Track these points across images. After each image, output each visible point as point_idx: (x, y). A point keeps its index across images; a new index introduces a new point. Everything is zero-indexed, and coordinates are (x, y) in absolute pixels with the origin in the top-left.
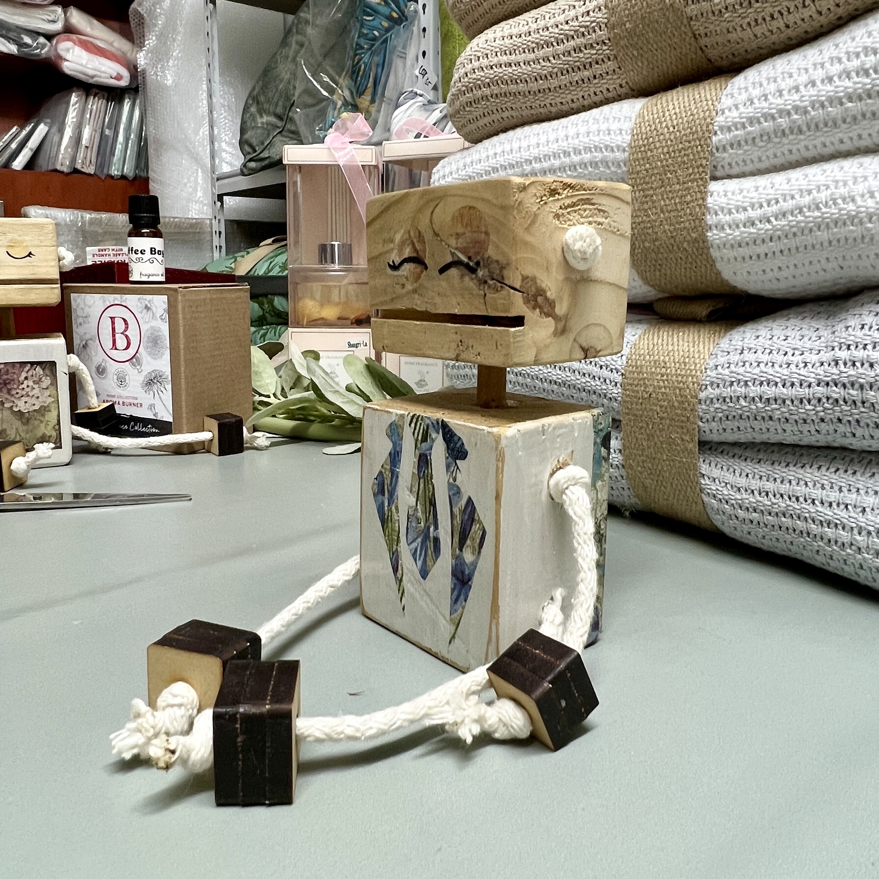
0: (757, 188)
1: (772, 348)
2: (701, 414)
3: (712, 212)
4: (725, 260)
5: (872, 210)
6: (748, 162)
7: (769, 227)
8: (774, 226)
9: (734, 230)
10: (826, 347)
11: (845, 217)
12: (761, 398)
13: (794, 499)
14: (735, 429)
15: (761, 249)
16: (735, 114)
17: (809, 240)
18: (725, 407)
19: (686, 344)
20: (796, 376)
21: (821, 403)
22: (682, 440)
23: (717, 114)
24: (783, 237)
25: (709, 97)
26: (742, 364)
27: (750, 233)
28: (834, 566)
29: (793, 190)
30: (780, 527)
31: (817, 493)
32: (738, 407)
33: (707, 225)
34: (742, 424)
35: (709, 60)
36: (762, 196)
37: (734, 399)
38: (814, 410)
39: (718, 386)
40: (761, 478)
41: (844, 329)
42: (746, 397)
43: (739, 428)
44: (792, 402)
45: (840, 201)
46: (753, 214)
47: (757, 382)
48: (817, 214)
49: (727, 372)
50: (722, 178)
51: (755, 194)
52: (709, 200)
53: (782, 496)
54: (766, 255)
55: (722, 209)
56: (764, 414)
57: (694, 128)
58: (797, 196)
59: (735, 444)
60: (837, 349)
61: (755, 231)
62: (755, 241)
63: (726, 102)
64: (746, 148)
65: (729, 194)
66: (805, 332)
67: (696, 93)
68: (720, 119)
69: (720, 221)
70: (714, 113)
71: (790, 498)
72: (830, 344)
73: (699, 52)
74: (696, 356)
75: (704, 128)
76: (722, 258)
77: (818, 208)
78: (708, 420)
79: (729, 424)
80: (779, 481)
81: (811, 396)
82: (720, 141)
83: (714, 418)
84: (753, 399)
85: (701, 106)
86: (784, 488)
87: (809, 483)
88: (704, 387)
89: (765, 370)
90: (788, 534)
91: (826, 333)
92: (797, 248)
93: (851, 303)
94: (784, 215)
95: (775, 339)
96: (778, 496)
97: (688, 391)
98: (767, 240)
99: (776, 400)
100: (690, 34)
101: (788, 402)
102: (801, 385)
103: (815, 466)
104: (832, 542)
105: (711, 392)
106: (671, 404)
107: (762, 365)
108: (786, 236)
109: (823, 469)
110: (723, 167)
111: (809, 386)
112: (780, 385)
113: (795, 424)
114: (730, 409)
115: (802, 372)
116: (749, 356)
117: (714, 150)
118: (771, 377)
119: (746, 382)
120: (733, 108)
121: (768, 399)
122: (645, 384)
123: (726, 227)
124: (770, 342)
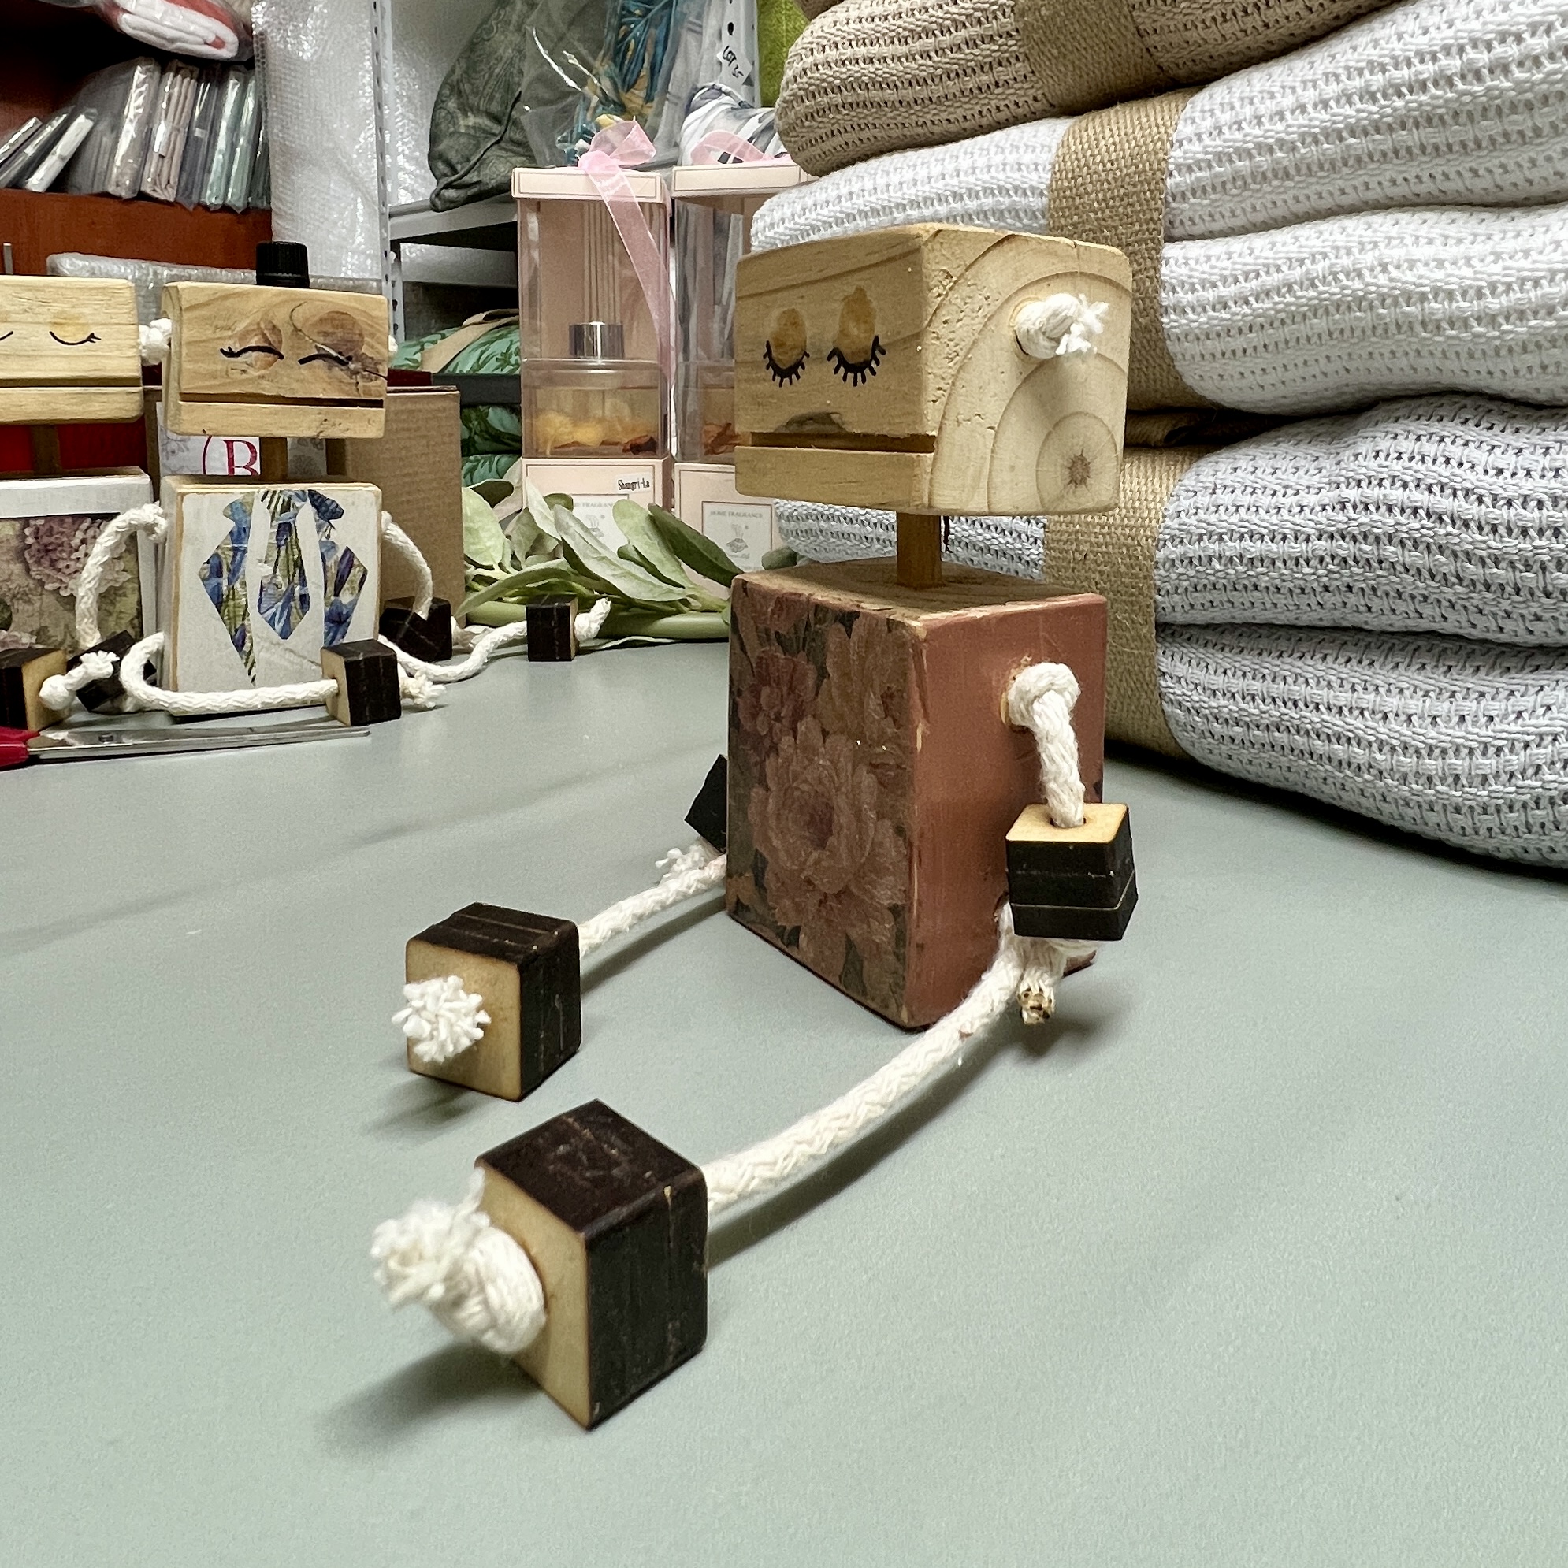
0: (1229, 255)
1: (1255, 485)
2: (1158, 583)
3: (1168, 287)
4: (1188, 357)
5: (1385, 290)
6: (1217, 216)
7: (1247, 310)
8: (1254, 310)
9: (1199, 315)
10: (1329, 484)
11: (1350, 299)
12: (1241, 558)
13: (1290, 704)
14: (1208, 604)
15: (1238, 343)
16: (1197, 147)
17: (1302, 329)
18: (1192, 573)
19: (1135, 481)
21: (1324, 564)
22: (1133, 622)
23: (1172, 146)
24: (1267, 326)
25: (1160, 122)
26: (1214, 509)
27: (1223, 320)
28: (1348, 800)
29: (1280, 258)
30: (1273, 746)
31: (1322, 694)
32: (1209, 571)
33: (1161, 306)
34: (1216, 596)
35: (1161, 68)
36: (1237, 266)
37: (1205, 561)
38: (1314, 574)
39: (1181, 542)
40: (1244, 675)
41: (1352, 458)
42: (1220, 557)
43: (1212, 602)
44: (1285, 562)
45: (1341, 276)
46: (1225, 292)
47: (1236, 536)
48: (1312, 293)
49: (1193, 520)
50: (1181, 239)
51: (1227, 264)
52: (1164, 270)
53: (1274, 700)
54: (1245, 351)
55: (1182, 284)
56: (1246, 582)
57: (1141, 166)
58: (1284, 268)
59: (1208, 627)
60: (1343, 486)
61: (1228, 316)
62: (1229, 331)
63: (1185, 130)
64: (1213, 197)
65: (1192, 262)
66: (1300, 462)
67: (1143, 115)
68: (1177, 153)
69: (1179, 302)
70: (1168, 145)
71: (1285, 703)
72: (1334, 479)
73: (1146, 55)
74: (1150, 498)
75: (1155, 166)
76: (1183, 355)
77: (1313, 286)
78: (1168, 592)
79: (1198, 598)
80: (1269, 678)
81: (1310, 554)
82: (1177, 185)
83: (1177, 588)
84: (1231, 560)
85: (1150, 134)
86: (1278, 688)
87: (1310, 681)
88: (1162, 543)
89: (1246, 517)
90: (1283, 755)
91: (1328, 464)
92: (1287, 342)
93: (1361, 420)
94: (1267, 294)
95: (1259, 472)
96: (1268, 701)
97: (1139, 549)
98: (1245, 329)
99: (1262, 561)
100: (1134, 30)
101: (1279, 564)
102: (1296, 538)
103: (1318, 656)
104: (1344, 765)
105: (1172, 551)
106: (1115, 569)
107: (1242, 510)
108: (1271, 324)
109: (1330, 659)
110: (1182, 222)
111: (1307, 540)
112: (1267, 538)
113: (1289, 595)
114: (1199, 575)
115: (1297, 519)
116: (1225, 498)
117: (1170, 199)
118: (1254, 527)
119: (1221, 535)
120: (1195, 139)
121: (1252, 559)
122: (1077, 539)
123: (1188, 310)
124: (1252, 477)
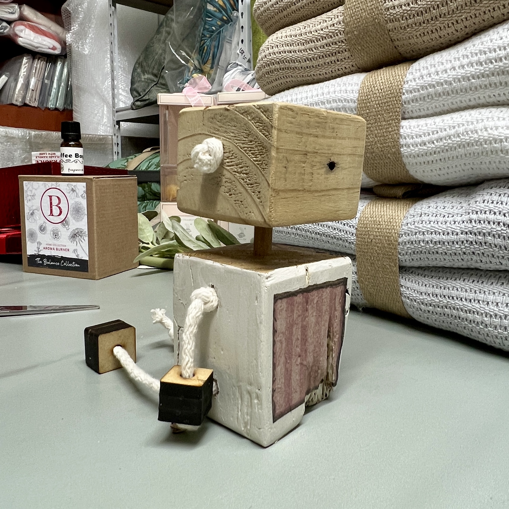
20: (450, 228)
